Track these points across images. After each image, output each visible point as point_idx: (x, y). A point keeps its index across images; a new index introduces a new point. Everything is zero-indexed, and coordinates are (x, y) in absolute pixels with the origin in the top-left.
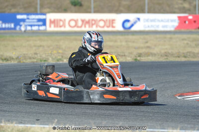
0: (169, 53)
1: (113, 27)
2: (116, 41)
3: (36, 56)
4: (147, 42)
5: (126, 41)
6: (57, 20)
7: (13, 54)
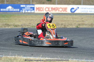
0: (93, 24)
1: (66, 11)
2: (67, 18)
3: (30, 24)
4: (82, 19)
5: (72, 18)
6: (40, 8)
7: (19, 23)
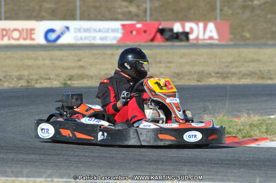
1: (32, 39)
2: (36, 59)
4: (80, 60)
5: (51, 59)
